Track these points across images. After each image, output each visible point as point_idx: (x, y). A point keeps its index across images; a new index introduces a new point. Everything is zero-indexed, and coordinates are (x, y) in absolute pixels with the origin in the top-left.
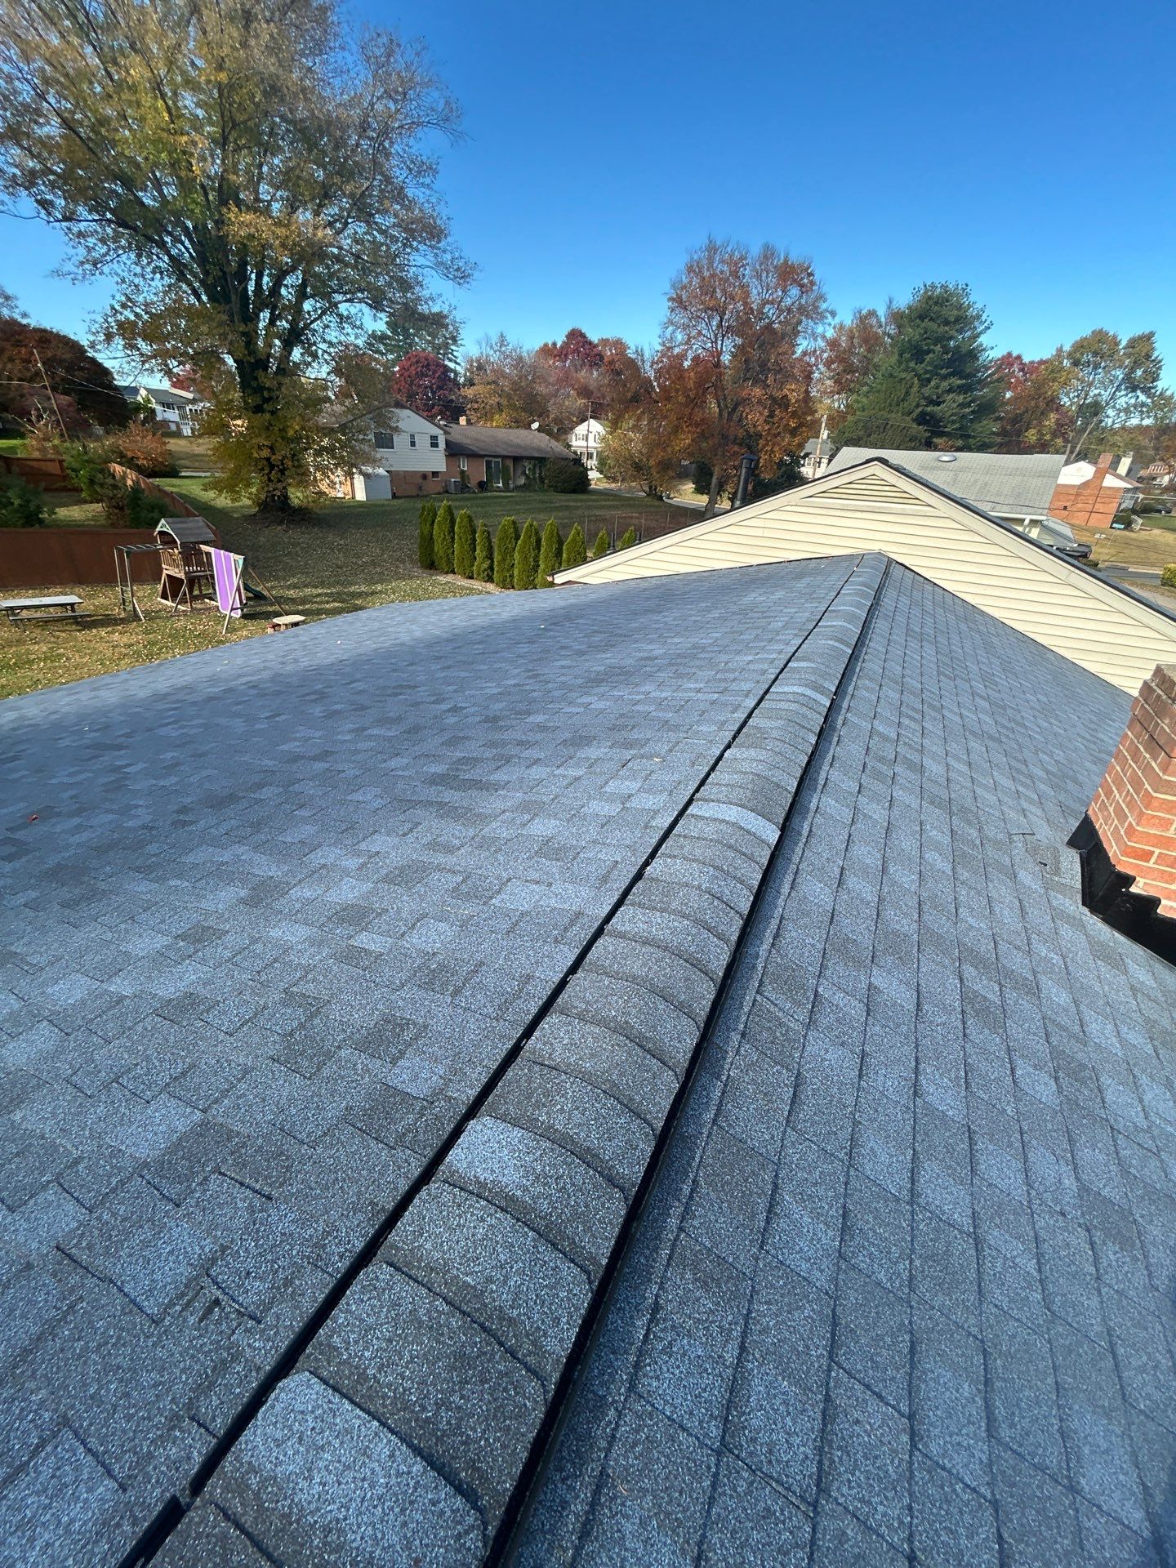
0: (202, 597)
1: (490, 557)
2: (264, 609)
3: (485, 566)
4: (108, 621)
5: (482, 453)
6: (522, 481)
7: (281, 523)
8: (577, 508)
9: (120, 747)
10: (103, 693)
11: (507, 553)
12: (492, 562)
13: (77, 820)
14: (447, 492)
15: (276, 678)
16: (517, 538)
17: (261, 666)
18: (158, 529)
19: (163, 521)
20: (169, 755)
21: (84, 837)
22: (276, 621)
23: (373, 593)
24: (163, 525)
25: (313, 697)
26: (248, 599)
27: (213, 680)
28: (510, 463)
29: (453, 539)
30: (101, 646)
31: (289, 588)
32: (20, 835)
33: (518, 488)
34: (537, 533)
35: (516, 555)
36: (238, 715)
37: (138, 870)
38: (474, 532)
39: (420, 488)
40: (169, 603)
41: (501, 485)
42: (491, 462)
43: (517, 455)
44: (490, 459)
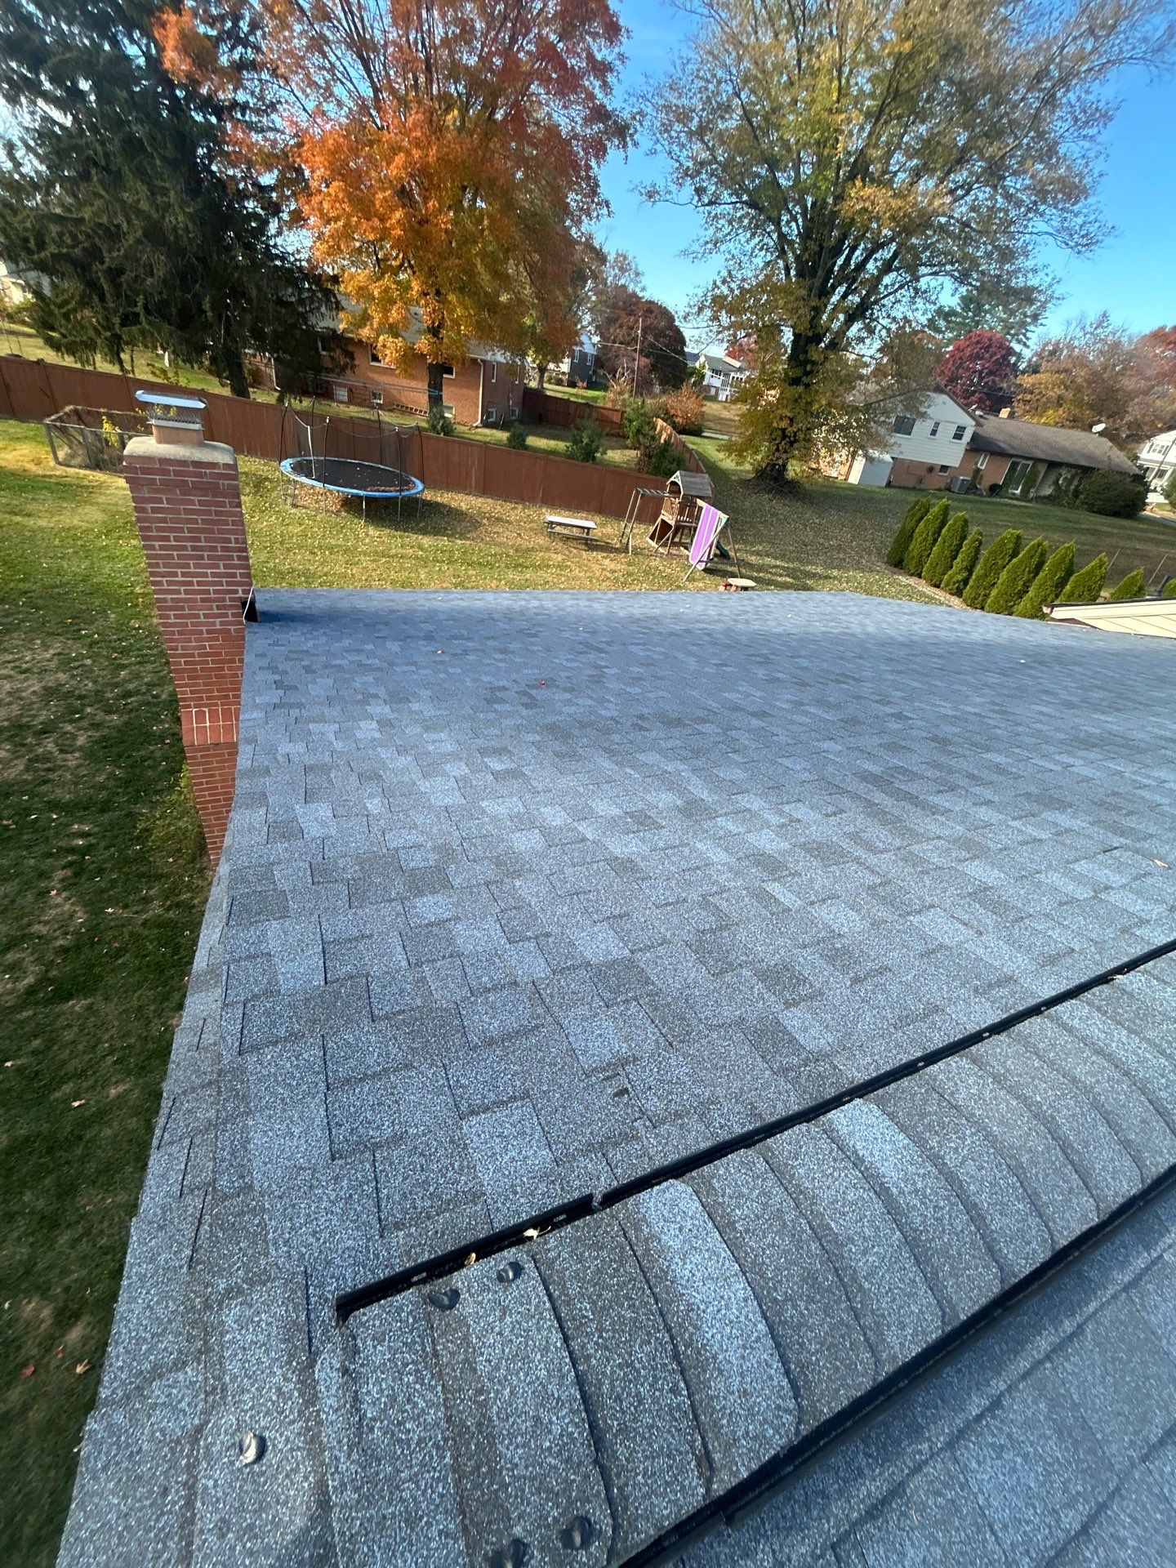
0: (680, 544)
1: (970, 571)
2: (724, 567)
3: (960, 577)
4: (607, 548)
5: (1012, 452)
6: (1048, 491)
7: (769, 492)
8: (1111, 535)
9: (602, 651)
10: (595, 605)
11: (994, 569)
12: (971, 574)
13: (568, 696)
14: (949, 489)
15: (728, 632)
16: (1015, 554)
17: (716, 618)
18: (672, 479)
19: (678, 473)
20: (636, 669)
21: (573, 709)
22: (731, 581)
23: (827, 577)
24: (677, 477)
25: (758, 659)
26: (715, 555)
27: (676, 618)
28: (1042, 469)
29: (935, 541)
30: (595, 567)
31: (753, 553)
32: (533, 692)
33: (1038, 499)
34: (1043, 554)
35: (1004, 575)
36: (691, 654)
37: (605, 749)
38: (964, 538)
39: (921, 482)
40: (653, 544)
41: (1018, 492)
42: (1018, 463)
43: (1057, 460)
44: (1018, 460)
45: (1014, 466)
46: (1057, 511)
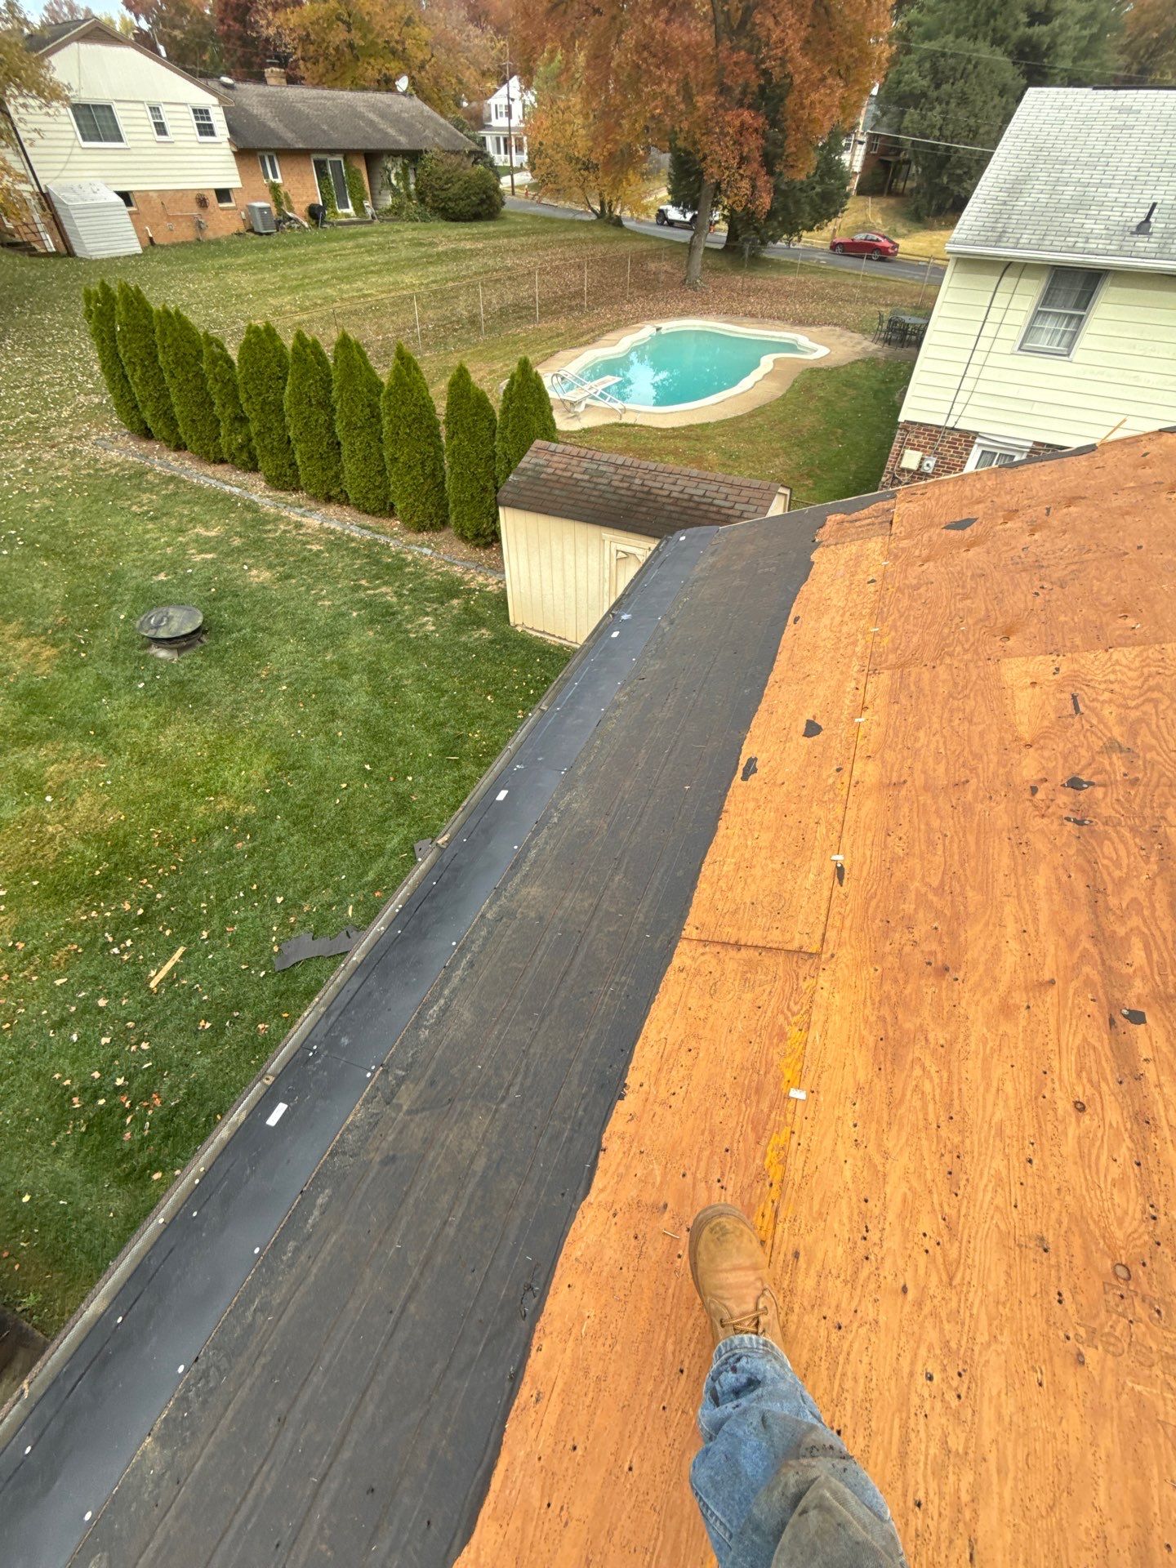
3: (237, 436)
5: (305, 145)
6: (388, 201)
14: (251, 230)
28: (361, 165)
33: (381, 216)
41: (350, 210)
42: (324, 162)
43: (371, 147)
44: (321, 157)
45: (320, 167)
46: (408, 231)
